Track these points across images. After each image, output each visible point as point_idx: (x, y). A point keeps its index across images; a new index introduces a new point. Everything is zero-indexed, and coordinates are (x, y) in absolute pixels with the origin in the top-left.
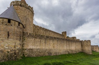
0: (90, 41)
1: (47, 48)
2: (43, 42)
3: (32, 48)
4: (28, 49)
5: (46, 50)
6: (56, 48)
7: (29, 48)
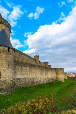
0: (63, 69)
1: (31, 77)
2: (28, 71)
3: (19, 77)
4: (16, 79)
5: (30, 79)
6: (37, 76)
7: (17, 77)
